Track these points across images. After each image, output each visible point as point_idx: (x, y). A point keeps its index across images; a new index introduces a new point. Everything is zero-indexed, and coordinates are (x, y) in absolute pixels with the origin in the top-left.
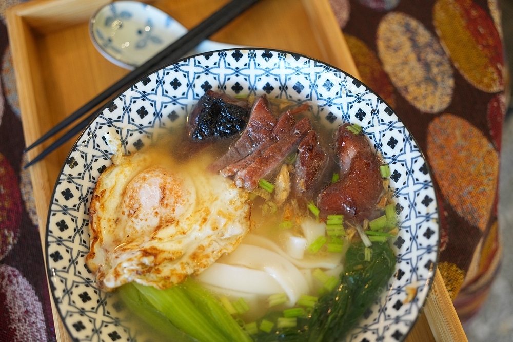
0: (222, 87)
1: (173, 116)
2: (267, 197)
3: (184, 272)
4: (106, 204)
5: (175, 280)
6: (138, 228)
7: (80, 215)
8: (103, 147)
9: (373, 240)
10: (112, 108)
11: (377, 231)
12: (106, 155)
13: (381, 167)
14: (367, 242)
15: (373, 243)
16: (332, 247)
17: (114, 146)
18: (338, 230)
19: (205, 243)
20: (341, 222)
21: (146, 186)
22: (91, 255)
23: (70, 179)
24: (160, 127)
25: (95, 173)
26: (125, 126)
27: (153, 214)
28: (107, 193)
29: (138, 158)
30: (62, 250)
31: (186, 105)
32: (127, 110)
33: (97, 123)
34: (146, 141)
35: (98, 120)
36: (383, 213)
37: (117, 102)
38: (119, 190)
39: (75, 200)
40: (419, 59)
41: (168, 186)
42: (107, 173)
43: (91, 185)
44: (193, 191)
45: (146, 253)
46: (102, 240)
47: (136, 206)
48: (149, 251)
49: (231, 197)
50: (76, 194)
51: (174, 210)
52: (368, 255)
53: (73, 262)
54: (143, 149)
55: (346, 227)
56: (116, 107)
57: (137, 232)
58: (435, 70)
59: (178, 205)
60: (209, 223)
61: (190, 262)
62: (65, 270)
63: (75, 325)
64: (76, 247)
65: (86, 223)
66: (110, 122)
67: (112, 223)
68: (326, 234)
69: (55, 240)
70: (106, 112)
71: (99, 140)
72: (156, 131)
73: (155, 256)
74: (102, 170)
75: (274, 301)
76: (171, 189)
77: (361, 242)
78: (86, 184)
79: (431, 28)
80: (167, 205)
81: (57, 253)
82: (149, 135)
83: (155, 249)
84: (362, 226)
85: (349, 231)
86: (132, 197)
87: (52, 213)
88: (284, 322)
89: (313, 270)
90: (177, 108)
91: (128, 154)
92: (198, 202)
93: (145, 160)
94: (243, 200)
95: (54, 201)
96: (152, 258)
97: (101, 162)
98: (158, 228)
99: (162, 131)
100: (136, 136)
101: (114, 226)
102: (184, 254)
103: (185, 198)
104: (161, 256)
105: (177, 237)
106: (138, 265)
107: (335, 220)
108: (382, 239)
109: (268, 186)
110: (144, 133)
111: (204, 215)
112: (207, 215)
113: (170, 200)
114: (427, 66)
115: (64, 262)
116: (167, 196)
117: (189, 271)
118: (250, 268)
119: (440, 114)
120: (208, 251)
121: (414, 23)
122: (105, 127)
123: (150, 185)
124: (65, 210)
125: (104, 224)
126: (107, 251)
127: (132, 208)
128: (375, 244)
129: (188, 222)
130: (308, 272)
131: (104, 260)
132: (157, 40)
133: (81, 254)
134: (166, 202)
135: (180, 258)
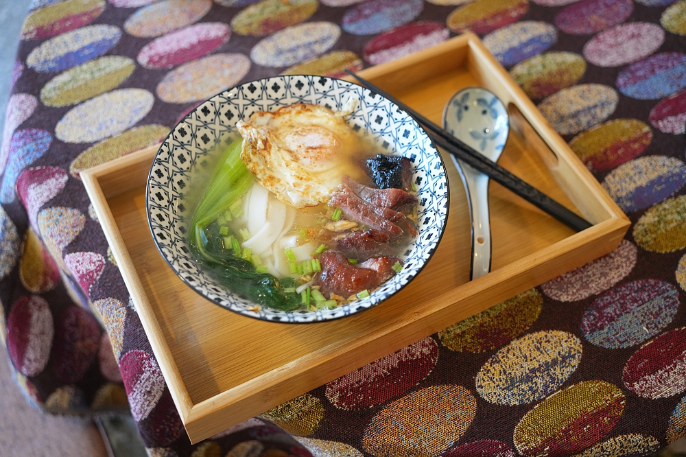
0: (416, 169)
1: (386, 145)
2: (328, 215)
3: (258, 172)
4: (302, 115)
5: (250, 166)
6: (287, 138)
7: (289, 101)
8: (343, 101)
9: (302, 294)
10: (372, 95)
11: (311, 296)
12: (339, 105)
13: (366, 291)
14: (299, 290)
15: (300, 294)
16: (292, 266)
17: (347, 108)
18: (308, 269)
19: (282, 182)
20: (315, 269)
21: (321, 136)
22: (262, 114)
23: (311, 83)
24: (375, 138)
25: (324, 101)
26: (365, 111)
27: (299, 145)
28: (309, 113)
29: (345, 129)
30: (258, 92)
31: (396, 151)
32: (376, 106)
33: (357, 89)
34: (361, 132)
35: (360, 88)
36: (328, 299)
37: (378, 96)
38: (314, 121)
39: (298, 93)
40: (533, 371)
41: (323, 151)
42: (326, 110)
43: (314, 102)
44: (324, 168)
45: (265, 142)
46: (274, 118)
47: (304, 134)
48: (267, 144)
49: (322, 192)
50: (303, 92)
51: (305, 157)
52: (289, 290)
53: (253, 102)
54: (354, 132)
55: (312, 274)
56: (373, 97)
57: (284, 138)
58: (524, 387)
59: (310, 160)
60: (299, 181)
61: (267, 175)
62: (245, 97)
63: (205, 107)
64: (265, 102)
65: (286, 106)
66: (362, 98)
67: (290, 123)
68: (303, 261)
69: (264, 84)
70: (368, 92)
71: (346, 94)
72: (371, 136)
73: (265, 149)
74: (328, 107)
75: (243, 233)
76: (321, 153)
77: (300, 285)
78: (313, 97)
79: (574, 379)
80: (308, 152)
81: (255, 88)
82: (366, 133)
83: (270, 147)
84: (313, 285)
85: (308, 277)
86: (310, 130)
87: (282, 78)
88: (228, 241)
89: (271, 257)
90: (392, 145)
91: (345, 121)
92: (316, 174)
93: (345, 134)
94: (321, 200)
95: (291, 77)
96: (263, 147)
97: (333, 104)
98: (290, 152)
99: (372, 141)
100: (362, 123)
101: (287, 125)
102: (272, 171)
103: (316, 164)
104: (265, 153)
105: (283, 162)
106: (255, 139)
107: (316, 265)
108: (304, 300)
109: (336, 215)
110: (366, 128)
111: (304, 177)
112: (305, 179)
113: (312, 153)
114: (528, 379)
115: (250, 96)
116: (315, 151)
117: (259, 176)
118: (267, 213)
119: (476, 395)
120: (278, 185)
121: (575, 362)
122: (357, 96)
123: (322, 139)
124: (288, 87)
125: (287, 117)
126: (268, 124)
127: (302, 132)
128: (299, 296)
129: (296, 167)
130: (270, 252)
131: (260, 124)
132: (483, 146)
133: (261, 107)
134: (310, 150)
135: (269, 169)
